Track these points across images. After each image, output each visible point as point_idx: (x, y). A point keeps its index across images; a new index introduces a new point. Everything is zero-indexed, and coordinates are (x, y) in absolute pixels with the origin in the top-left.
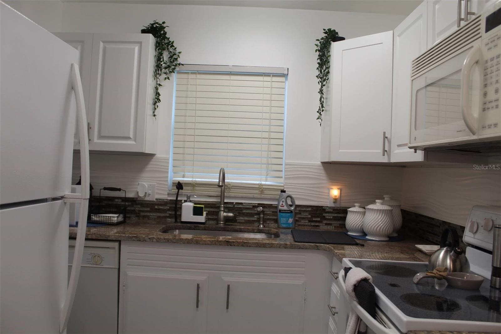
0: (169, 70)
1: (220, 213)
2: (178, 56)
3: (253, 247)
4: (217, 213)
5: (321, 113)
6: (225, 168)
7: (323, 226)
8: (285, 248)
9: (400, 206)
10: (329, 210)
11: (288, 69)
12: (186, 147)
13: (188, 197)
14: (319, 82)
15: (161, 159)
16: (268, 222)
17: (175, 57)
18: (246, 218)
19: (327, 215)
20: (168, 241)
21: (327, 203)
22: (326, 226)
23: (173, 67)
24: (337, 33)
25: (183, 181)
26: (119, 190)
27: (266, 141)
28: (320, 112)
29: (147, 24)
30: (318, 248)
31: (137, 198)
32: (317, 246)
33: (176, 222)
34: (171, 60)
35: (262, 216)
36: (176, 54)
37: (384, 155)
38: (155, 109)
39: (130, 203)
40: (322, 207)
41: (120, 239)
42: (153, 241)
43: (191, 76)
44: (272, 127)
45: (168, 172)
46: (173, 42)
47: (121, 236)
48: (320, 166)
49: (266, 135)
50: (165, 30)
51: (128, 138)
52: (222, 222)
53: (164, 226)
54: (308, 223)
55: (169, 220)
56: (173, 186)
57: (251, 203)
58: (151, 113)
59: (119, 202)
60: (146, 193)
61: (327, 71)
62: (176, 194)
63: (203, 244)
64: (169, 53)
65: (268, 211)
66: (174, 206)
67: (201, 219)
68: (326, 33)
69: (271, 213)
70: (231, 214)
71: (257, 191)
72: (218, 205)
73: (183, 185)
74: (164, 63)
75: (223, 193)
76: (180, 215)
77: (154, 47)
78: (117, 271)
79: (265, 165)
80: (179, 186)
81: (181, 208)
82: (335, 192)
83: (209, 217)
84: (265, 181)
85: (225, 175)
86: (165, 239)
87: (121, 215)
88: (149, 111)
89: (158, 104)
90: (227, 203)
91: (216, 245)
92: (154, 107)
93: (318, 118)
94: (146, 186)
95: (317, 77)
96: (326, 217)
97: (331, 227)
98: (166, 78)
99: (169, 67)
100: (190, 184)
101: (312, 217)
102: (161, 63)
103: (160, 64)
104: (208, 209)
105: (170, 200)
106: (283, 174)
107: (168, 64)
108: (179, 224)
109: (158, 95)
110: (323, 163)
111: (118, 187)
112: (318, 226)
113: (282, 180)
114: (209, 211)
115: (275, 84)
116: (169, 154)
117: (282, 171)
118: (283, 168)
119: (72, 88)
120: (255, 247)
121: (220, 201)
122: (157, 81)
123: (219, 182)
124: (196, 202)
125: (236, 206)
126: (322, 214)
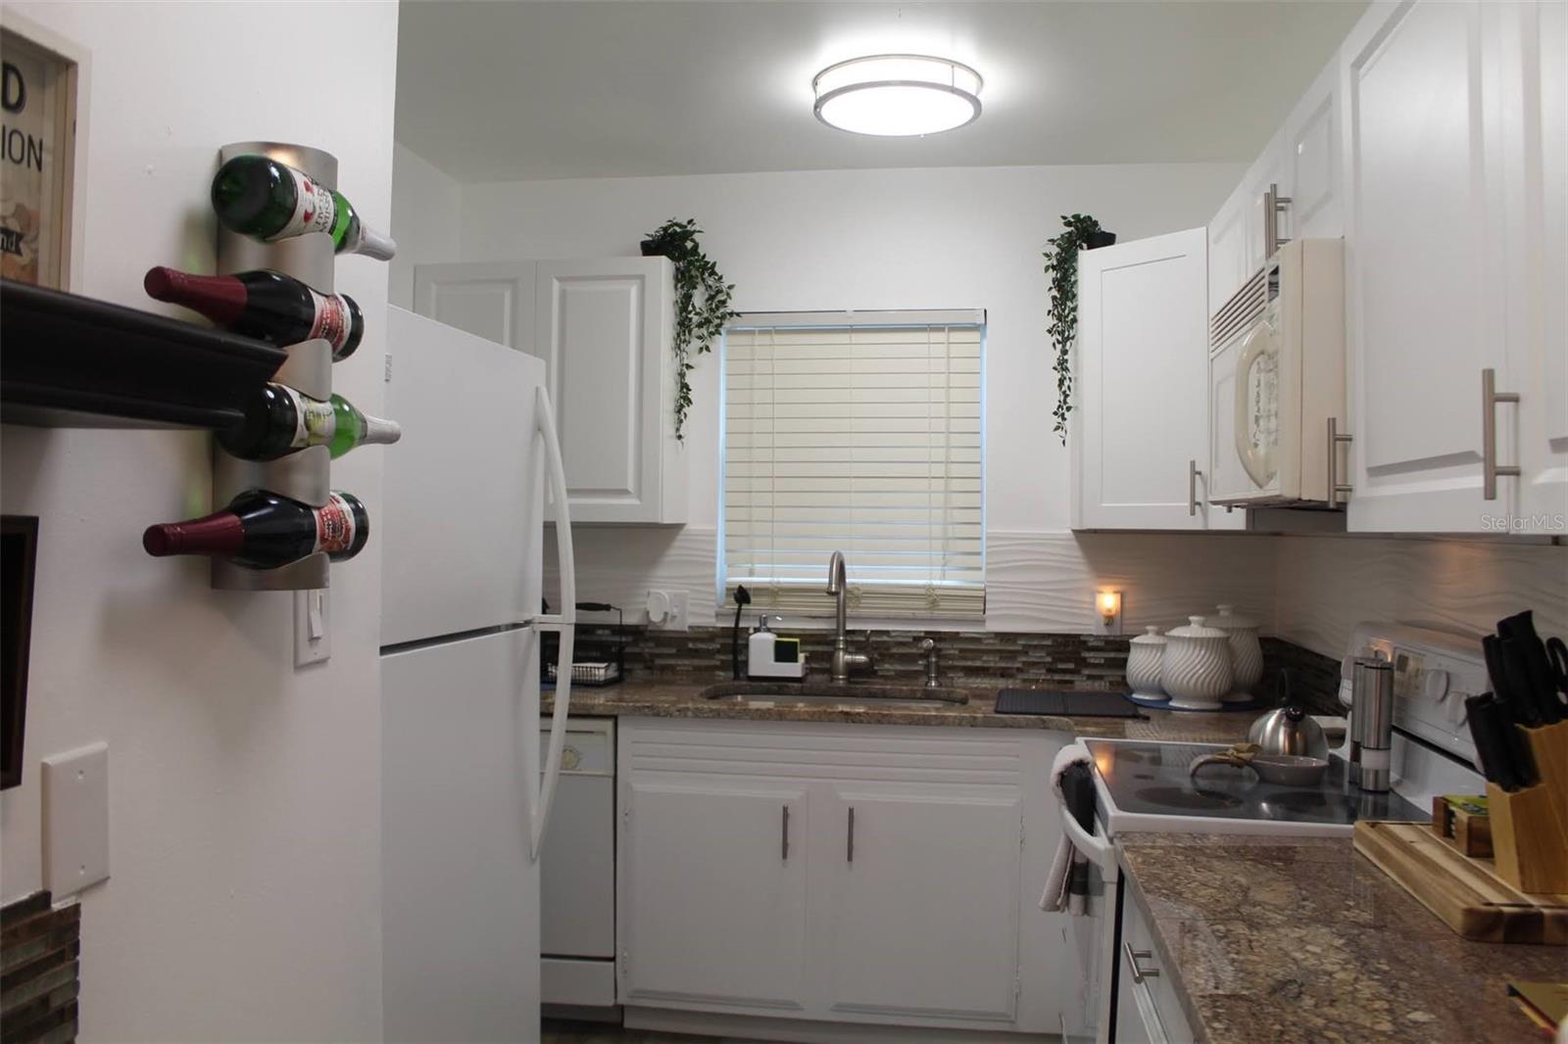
0: (708, 328)
1: (836, 654)
2: (728, 294)
3: (902, 724)
4: (830, 657)
5: (1066, 416)
6: (842, 552)
7: (1082, 681)
8: (972, 726)
9: (1254, 630)
10: (1095, 644)
11: (985, 311)
12: (753, 504)
13: (763, 621)
14: (1054, 344)
15: (697, 535)
16: (952, 675)
17: (721, 297)
18: (899, 667)
19: (1092, 654)
20: (717, 714)
21: (1090, 627)
22: (1089, 682)
23: (717, 321)
24: (1096, 223)
25: (751, 583)
26: (607, 608)
27: (939, 484)
28: (1063, 414)
29: (652, 228)
30: (1045, 726)
31: (646, 626)
32: (1044, 721)
33: (736, 677)
34: (711, 304)
35: (934, 660)
36: (722, 291)
37: (1193, 513)
38: (681, 421)
39: (630, 639)
40: (1079, 635)
41: (615, 713)
42: (686, 716)
43: (759, 339)
44: (953, 450)
45: (714, 565)
46: (714, 264)
47: (618, 707)
48: (1069, 540)
49: (938, 470)
50: (696, 236)
51: (624, 492)
52: (841, 677)
53: (709, 687)
54: (1046, 675)
55: (721, 673)
56: (727, 595)
57: (910, 632)
58: (672, 432)
59: (604, 635)
60: (666, 614)
61: (1071, 317)
62: (734, 614)
63: (793, 720)
64: (707, 289)
65: (949, 649)
66: (731, 641)
67: (794, 669)
68: (1068, 224)
69: (957, 652)
70: (862, 658)
71: (922, 604)
72: (833, 638)
73: (751, 593)
74: (697, 314)
75: (841, 609)
76: (746, 663)
77: (672, 282)
78: (611, 781)
79: (940, 541)
80: (742, 595)
81: (746, 646)
82: (1108, 601)
83: (814, 666)
84: (941, 579)
85: (847, 567)
86: (711, 711)
87: (614, 665)
88: (668, 429)
89: (686, 410)
90: (853, 632)
91: (822, 721)
92: (676, 417)
93: (1057, 428)
94: (666, 596)
95: (1049, 331)
96: (1089, 660)
97: (1103, 683)
98: (701, 349)
99: (708, 321)
100: (767, 589)
101: (1056, 660)
102: (690, 316)
103: (687, 317)
104: (809, 648)
105: (723, 628)
106: (982, 561)
107: (706, 315)
108: (745, 683)
109: (685, 390)
110: (1079, 534)
111: (605, 603)
112: (1071, 682)
113: (981, 575)
114: (812, 653)
115: (955, 350)
116: (716, 523)
117: (979, 554)
118: (982, 546)
119: (539, 430)
120: (905, 724)
121: (835, 627)
122: (681, 360)
123: (830, 583)
124: (782, 632)
125: (873, 639)
126: (1079, 653)
